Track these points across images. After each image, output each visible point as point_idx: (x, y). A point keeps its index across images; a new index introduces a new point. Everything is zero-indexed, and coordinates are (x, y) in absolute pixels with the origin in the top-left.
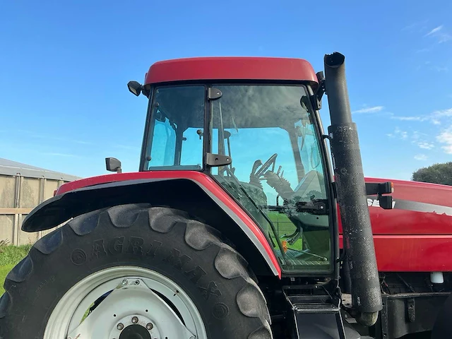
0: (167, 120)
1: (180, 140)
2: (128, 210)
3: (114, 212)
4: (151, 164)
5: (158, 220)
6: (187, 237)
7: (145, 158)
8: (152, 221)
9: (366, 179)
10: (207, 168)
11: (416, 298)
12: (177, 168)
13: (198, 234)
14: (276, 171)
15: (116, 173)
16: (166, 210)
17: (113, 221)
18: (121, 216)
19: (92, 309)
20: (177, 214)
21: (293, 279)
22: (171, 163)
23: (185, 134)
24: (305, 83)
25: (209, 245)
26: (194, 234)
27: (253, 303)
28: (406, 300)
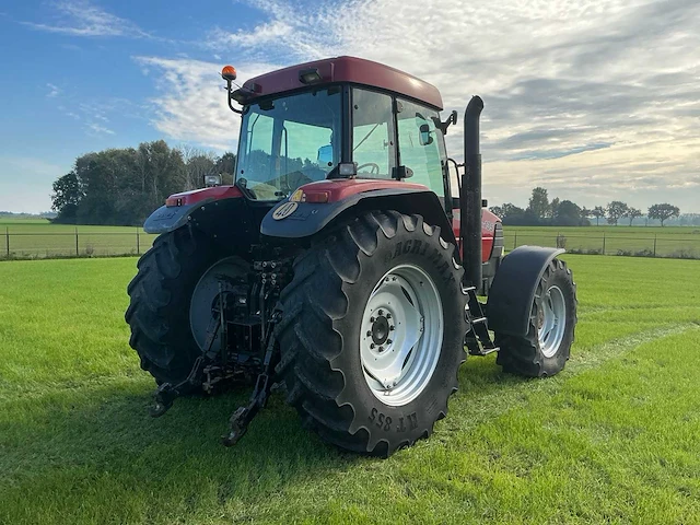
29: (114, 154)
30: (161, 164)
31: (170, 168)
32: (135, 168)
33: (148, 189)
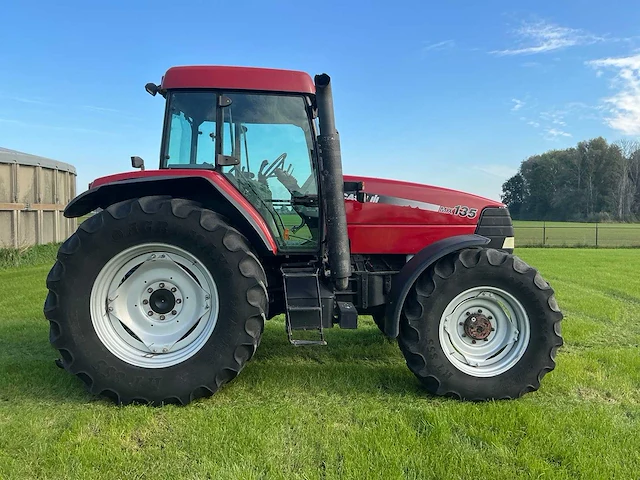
0: (182, 114)
1: (196, 133)
2: (154, 201)
3: (143, 201)
4: (170, 162)
5: (179, 208)
6: (202, 222)
7: (164, 157)
8: (174, 209)
9: (346, 177)
10: (218, 168)
11: (392, 275)
12: (193, 166)
13: (210, 219)
14: (285, 169)
15: (140, 169)
16: (185, 201)
17: (143, 208)
18: (149, 205)
19: (123, 280)
20: (193, 205)
21: (287, 257)
22: (187, 161)
23: (201, 128)
24: (304, 95)
25: (219, 228)
26: (207, 219)
27: (252, 268)
28: (383, 276)
29: (554, 155)
30: (598, 160)
31: (607, 164)
32: (572, 166)
33: (583, 186)
